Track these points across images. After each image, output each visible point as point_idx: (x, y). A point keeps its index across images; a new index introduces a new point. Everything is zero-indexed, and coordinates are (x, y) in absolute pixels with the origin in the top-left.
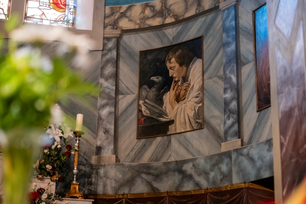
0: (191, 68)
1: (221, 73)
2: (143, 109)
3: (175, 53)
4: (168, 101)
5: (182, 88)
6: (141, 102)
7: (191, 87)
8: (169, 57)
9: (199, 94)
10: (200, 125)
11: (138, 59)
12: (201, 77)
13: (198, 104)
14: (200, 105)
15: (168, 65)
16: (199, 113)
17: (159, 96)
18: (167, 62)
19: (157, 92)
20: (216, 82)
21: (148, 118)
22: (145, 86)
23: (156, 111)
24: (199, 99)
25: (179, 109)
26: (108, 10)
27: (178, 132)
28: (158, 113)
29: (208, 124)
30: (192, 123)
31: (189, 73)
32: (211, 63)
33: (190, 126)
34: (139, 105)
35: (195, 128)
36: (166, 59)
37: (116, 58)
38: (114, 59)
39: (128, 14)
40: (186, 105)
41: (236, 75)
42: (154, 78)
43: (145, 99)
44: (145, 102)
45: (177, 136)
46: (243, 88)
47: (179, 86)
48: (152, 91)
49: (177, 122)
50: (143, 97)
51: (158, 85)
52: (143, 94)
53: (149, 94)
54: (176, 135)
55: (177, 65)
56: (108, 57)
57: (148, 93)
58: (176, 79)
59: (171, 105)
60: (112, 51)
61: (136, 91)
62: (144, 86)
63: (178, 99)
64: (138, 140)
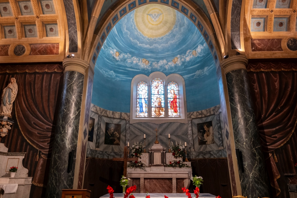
0: (210, 128)
1: (217, 130)
2: (199, 138)
3: (206, 124)
4: (205, 136)
6: (199, 136)
8: (204, 125)
11: (197, 125)
12: (212, 131)
14: (213, 138)
15: (204, 127)
16: (213, 140)
17: (203, 135)
20: (216, 133)
21: (201, 140)
22: (199, 132)
24: (212, 136)
25: (208, 138)
26: (188, 114)
27: (208, 144)
31: (210, 130)
32: (214, 128)
35: (212, 143)
39: (193, 114)
40: (210, 138)
41: (221, 131)
42: (201, 130)
46: (223, 135)
47: (207, 133)
48: (201, 134)
49: (208, 141)
51: (202, 132)
52: (199, 134)
55: (206, 127)
58: (207, 131)
60: (190, 124)
61: (197, 133)
63: (208, 136)
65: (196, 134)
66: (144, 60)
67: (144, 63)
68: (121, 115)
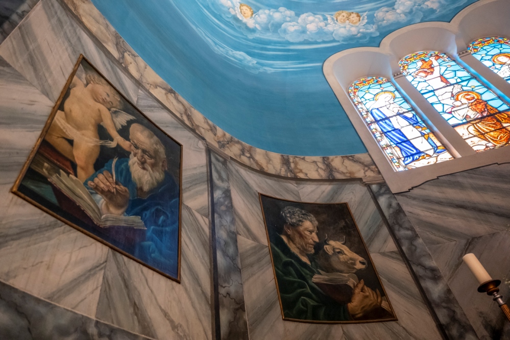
66: (339, 14)
67: (345, 22)
68: (329, 167)
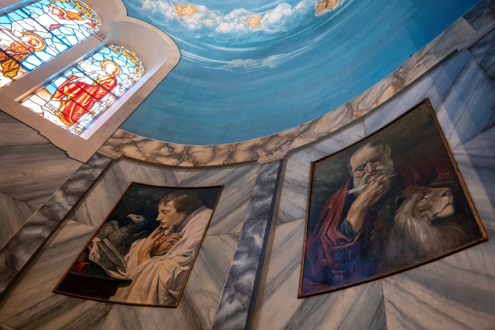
0: (192, 218)
1: (238, 230)
2: (94, 250)
3: (177, 196)
4: (137, 251)
5: (168, 239)
6: (96, 240)
7: (181, 240)
8: (167, 198)
9: (191, 252)
10: (172, 299)
11: (124, 189)
12: (203, 231)
13: (183, 266)
14: (187, 268)
15: (161, 207)
16: (179, 282)
17: (128, 241)
18: (162, 204)
19: (127, 235)
20: (225, 241)
21: (93, 264)
22: (115, 223)
23: (111, 259)
24: (187, 258)
25: (148, 266)
26: (119, 132)
27: (128, 301)
28: (112, 262)
29: (188, 302)
30: (159, 294)
31: (187, 222)
32: (225, 217)
33: (154, 297)
34: (90, 243)
35: (161, 303)
36: (163, 200)
37: (97, 177)
38: (94, 178)
39: (140, 145)
40: (162, 264)
41: (263, 235)
42: (133, 217)
43: (104, 238)
44: (102, 242)
45: (124, 308)
46: (272, 256)
47: (164, 235)
48: (121, 231)
49: (136, 286)
50: (103, 234)
51: (134, 226)
52: (106, 230)
53: (115, 233)
54: (122, 306)
55: (174, 210)
56: (87, 172)
57: (113, 232)
58: (164, 226)
59: (138, 257)
60: (97, 169)
61: (98, 224)
62: (113, 221)
63: (154, 252)
64: (54, 294)
65: (92, 225)
